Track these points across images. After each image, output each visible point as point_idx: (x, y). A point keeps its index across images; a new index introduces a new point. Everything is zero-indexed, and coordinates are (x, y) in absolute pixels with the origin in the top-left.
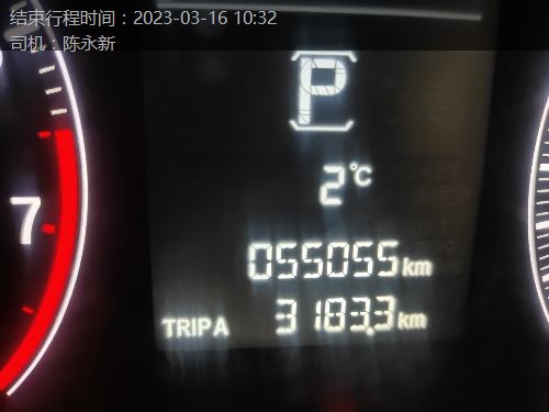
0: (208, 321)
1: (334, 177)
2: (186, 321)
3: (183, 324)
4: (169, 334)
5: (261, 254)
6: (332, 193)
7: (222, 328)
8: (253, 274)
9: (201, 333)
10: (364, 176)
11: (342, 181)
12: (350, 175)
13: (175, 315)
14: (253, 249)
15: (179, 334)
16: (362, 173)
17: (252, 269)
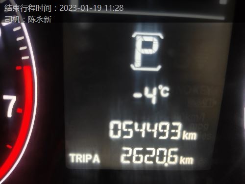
0: (90, 156)
2: (80, 155)
3: (79, 157)
4: (73, 161)
5: (116, 126)
7: (96, 159)
8: (112, 135)
9: (87, 161)
10: (165, 92)
12: (159, 92)
13: (76, 152)
14: (112, 124)
15: (77, 161)
17: (111, 132)
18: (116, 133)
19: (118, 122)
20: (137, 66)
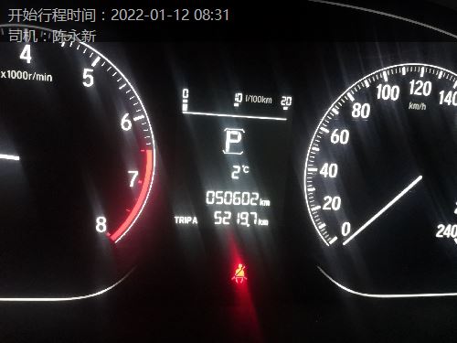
0: (191, 218)
1: (237, 170)
2: (183, 217)
3: (182, 219)
4: (177, 222)
5: (211, 195)
6: (236, 175)
7: (195, 221)
8: (208, 202)
9: (188, 223)
10: (246, 170)
11: (239, 171)
12: (242, 169)
13: (179, 215)
14: (208, 193)
15: (180, 222)
16: (246, 168)
17: (207, 199)
18: (210, 200)
19: (212, 192)
20: (227, 151)
